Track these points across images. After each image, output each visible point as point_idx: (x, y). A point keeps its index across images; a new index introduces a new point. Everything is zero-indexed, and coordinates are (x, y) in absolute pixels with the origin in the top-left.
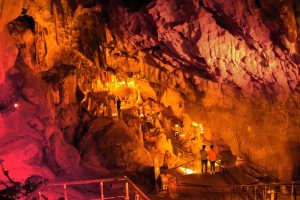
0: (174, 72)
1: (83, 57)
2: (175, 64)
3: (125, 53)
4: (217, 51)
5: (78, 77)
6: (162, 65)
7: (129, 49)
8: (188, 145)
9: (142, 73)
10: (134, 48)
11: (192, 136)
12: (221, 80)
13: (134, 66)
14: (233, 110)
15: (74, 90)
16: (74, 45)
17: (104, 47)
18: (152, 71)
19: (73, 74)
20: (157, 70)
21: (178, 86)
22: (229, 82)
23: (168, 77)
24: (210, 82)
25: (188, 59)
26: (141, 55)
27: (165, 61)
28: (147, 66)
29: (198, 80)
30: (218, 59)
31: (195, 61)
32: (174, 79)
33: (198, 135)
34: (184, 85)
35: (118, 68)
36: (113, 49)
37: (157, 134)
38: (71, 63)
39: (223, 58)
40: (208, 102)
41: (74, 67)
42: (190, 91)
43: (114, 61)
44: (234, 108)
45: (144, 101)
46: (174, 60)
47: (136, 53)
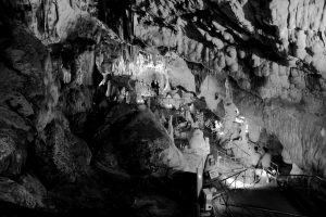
0: (224, 50)
1: (103, 27)
2: (228, 36)
3: (159, 21)
4: (300, 16)
5: (96, 55)
6: (209, 38)
7: (166, 14)
8: (229, 146)
9: (180, 49)
10: (173, 13)
11: (235, 136)
12: (293, 62)
13: (170, 39)
14: (301, 105)
15: (91, 70)
16: (93, 10)
17: (131, 12)
18: (193, 47)
19: (90, 50)
20: (201, 46)
21: (227, 68)
22: (305, 65)
23: (216, 55)
24: (275, 65)
25: (251, 28)
26: (181, 23)
27: (214, 33)
28: (187, 40)
29: (257, 60)
30: (298, 29)
31: (260, 32)
32: (223, 58)
33: (243, 134)
34: (236, 67)
35: (149, 39)
36: (143, 14)
37: (189, 129)
38: (89, 36)
39: (306, 28)
40: (267, 92)
41: (92, 42)
42: (244, 76)
43: (144, 31)
44: (302, 102)
45: (173, 89)
46: (228, 31)
47: (175, 21)
